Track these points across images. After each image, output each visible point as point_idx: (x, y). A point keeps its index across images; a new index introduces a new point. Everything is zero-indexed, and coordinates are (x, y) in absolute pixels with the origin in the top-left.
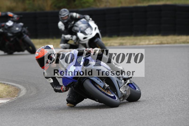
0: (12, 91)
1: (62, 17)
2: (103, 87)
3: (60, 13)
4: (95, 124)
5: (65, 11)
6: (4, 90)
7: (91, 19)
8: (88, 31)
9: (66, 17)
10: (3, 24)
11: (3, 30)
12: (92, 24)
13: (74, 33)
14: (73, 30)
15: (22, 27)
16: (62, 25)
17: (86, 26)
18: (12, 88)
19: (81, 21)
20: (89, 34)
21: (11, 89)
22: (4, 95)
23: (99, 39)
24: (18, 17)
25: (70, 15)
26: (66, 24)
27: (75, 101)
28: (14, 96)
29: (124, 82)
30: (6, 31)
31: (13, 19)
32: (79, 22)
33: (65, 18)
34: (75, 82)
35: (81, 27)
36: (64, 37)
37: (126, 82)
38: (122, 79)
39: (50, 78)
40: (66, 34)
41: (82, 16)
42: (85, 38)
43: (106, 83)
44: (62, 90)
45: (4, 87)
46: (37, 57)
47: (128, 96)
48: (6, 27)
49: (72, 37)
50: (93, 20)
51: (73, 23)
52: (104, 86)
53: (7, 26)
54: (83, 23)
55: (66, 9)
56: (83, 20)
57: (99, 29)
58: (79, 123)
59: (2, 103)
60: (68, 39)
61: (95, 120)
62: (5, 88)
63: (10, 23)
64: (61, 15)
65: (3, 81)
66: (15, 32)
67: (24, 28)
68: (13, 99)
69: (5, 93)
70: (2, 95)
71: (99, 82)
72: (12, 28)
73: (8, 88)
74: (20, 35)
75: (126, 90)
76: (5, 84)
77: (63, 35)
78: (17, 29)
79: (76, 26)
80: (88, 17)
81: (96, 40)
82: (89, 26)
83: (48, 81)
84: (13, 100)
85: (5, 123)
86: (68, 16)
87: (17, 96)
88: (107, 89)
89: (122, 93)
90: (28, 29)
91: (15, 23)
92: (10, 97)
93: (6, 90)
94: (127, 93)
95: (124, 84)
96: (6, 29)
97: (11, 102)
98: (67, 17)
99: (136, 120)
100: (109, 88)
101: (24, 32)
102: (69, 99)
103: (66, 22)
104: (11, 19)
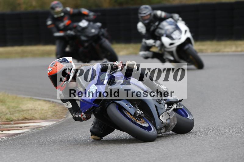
0: (59, 110)
1: (142, 17)
2: (133, 114)
3: (140, 11)
4: (165, 154)
5: (146, 8)
6: (49, 109)
7: (180, 19)
8: (176, 35)
9: (147, 16)
10: (75, 24)
11: (74, 32)
12: (182, 25)
13: (157, 38)
14: (156, 34)
15: (100, 28)
16: (142, 27)
17: (173, 28)
18: (60, 107)
19: (167, 22)
20: (176, 38)
21: (58, 108)
22: (48, 116)
23: (190, 45)
24: (94, 15)
25: (152, 14)
26: (147, 26)
27: (102, 132)
28: (62, 117)
29: (167, 107)
30: (79, 34)
31: (89, 18)
32: (164, 23)
33: (146, 18)
34: (97, 107)
35: (167, 30)
36: (145, 43)
37: (170, 108)
38: (165, 103)
39: (68, 102)
40: (148, 38)
41: (169, 15)
42: (171, 44)
43: (138, 108)
44: (82, 117)
45: (49, 105)
46: (49, 74)
47: (173, 127)
48: (79, 29)
49: (155, 42)
50: (183, 20)
51: (157, 24)
52: (135, 113)
53: (80, 27)
54: (171, 24)
55: (147, 6)
56: (170, 20)
57: (191, 32)
58: (144, 153)
59: (47, 126)
60: (150, 45)
61: (164, 148)
62: (51, 106)
63: (84, 23)
64: (140, 14)
65: (48, 98)
66: (91, 35)
67: (103, 30)
68: (60, 121)
69: (50, 113)
70: (47, 115)
71: (129, 107)
72: (87, 30)
73: (54, 107)
74: (97, 38)
75: (169, 118)
76: (49, 101)
77: (144, 40)
78: (93, 31)
79: (160, 28)
80: (176, 16)
81: (187, 47)
82: (177, 28)
83: (65, 105)
84: (60, 123)
85: (49, 151)
86: (150, 14)
87: (65, 118)
88: (139, 117)
89: (162, 123)
90: (107, 31)
91: (91, 23)
92: (56, 118)
93: (51, 109)
94: (171, 122)
95: (167, 110)
96: (79, 31)
97: (58, 125)
98: (149, 17)
99: (219, 149)
100: (143, 115)
101: (103, 35)
102: (95, 130)
103: (147, 23)
104: (86, 18)
